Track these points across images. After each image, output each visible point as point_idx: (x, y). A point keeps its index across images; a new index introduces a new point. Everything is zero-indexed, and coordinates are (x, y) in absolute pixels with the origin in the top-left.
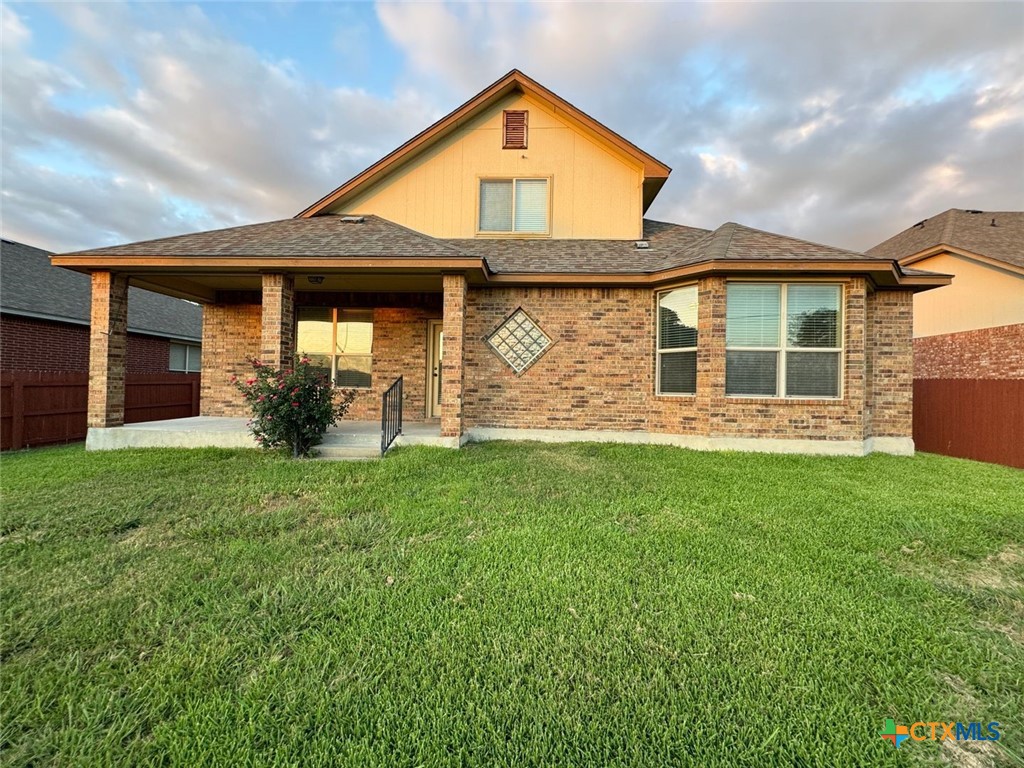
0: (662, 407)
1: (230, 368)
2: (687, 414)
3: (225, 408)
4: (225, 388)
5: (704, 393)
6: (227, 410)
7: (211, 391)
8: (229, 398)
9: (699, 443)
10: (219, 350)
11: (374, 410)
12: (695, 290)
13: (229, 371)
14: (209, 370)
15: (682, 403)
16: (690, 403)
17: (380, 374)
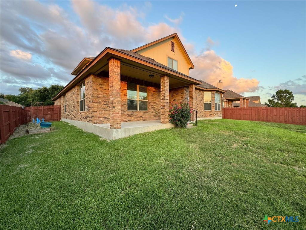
0: (206, 113)
1: (105, 103)
2: (210, 114)
3: (104, 120)
4: (103, 112)
5: (214, 110)
6: (105, 121)
7: (98, 113)
8: (105, 116)
9: (213, 119)
10: (100, 96)
11: (150, 117)
12: (211, 92)
13: (105, 105)
14: (96, 104)
15: (209, 112)
16: (211, 112)
17: (151, 107)
